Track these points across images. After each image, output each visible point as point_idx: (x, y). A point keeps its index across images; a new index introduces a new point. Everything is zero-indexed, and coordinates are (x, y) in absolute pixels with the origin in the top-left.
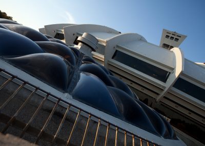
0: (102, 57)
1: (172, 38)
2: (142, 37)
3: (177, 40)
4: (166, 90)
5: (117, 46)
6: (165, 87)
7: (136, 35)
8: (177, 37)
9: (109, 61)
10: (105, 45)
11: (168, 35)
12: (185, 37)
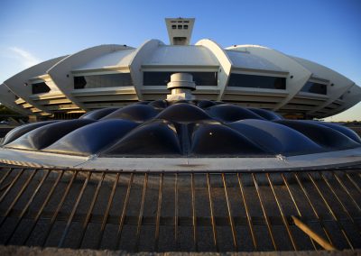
0: (131, 89)
1: (180, 27)
2: (159, 42)
3: (186, 27)
4: (221, 93)
5: (143, 67)
6: (219, 91)
7: (153, 41)
8: (186, 24)
9: (142, 91)
10: (128, 71)
11: (174, 24)
12: (193, 20)
